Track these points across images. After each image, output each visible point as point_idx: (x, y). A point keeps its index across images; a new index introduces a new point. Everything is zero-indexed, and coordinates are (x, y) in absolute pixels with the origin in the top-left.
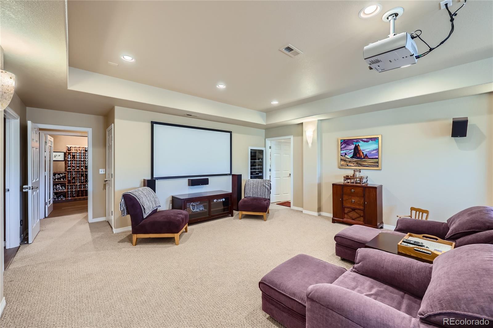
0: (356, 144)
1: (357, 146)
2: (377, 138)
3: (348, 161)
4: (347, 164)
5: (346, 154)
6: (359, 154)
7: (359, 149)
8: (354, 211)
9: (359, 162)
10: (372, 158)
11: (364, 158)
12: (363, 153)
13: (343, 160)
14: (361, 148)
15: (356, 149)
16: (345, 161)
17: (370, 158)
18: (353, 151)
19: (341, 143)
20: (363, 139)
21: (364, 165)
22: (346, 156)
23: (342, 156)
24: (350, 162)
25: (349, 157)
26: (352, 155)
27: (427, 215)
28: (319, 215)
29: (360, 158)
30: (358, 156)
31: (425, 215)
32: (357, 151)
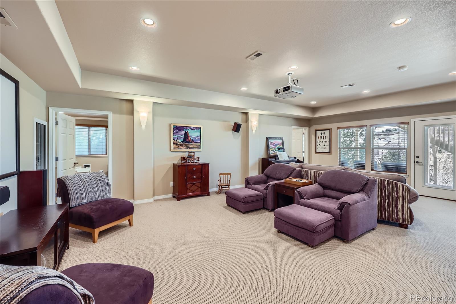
0: (186, 131)
1: (187, 133)
2: (200, 128)
3: (179, 145)
4: (179, 147)
5: (178, 139)
6: (188, 139)
7: (188, 135)
8: (194, 185)
9: (188, 146)
10: (197, 143)
11: (191, 142)
12: (190, 138)
13: (175, 144)
14: (189, 134)
15: (186, 134)
16: (177, 144)
17: (195, 143)
18: (183, 136)
19: (174, 128)
20: (191, 128)
21: (191, 147)
22: (178, 140)
23: (174, 140)
24: (181, 145)
25: (180, 141)
26: (182, 140)
27: (230, 176)
28: (154, 201)
29: (188, 142)
30: (187, 140)
31: (229, 176)
32: (186, 137)
